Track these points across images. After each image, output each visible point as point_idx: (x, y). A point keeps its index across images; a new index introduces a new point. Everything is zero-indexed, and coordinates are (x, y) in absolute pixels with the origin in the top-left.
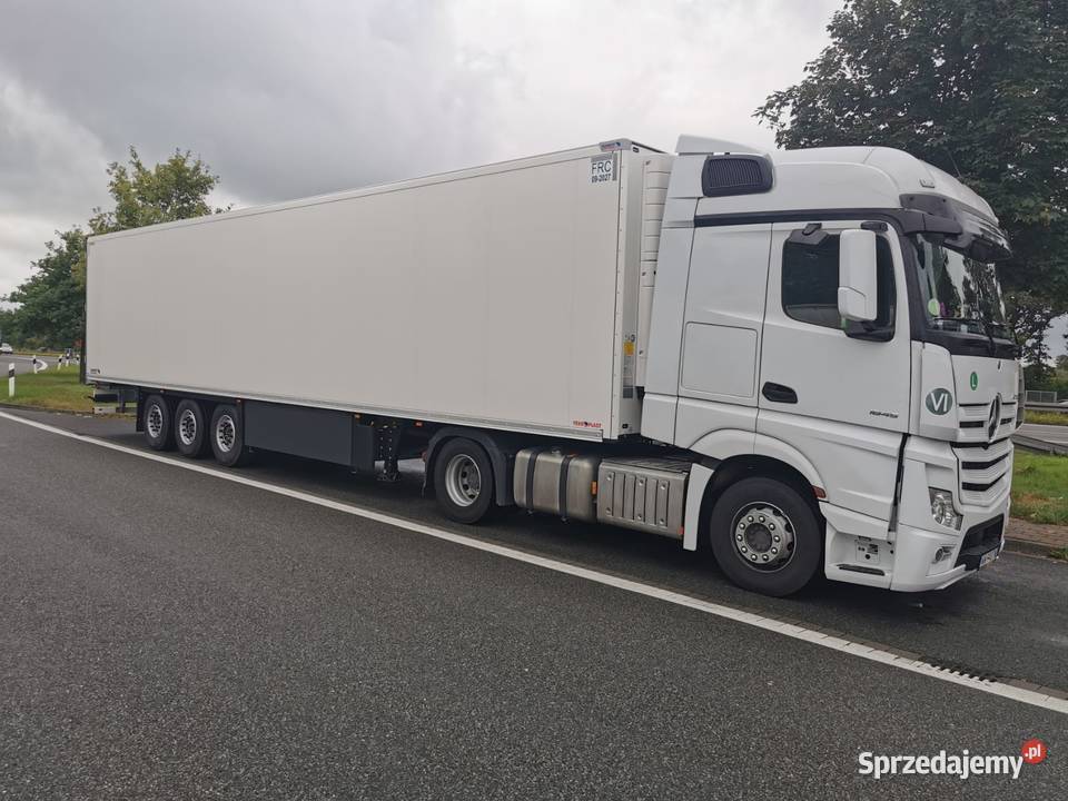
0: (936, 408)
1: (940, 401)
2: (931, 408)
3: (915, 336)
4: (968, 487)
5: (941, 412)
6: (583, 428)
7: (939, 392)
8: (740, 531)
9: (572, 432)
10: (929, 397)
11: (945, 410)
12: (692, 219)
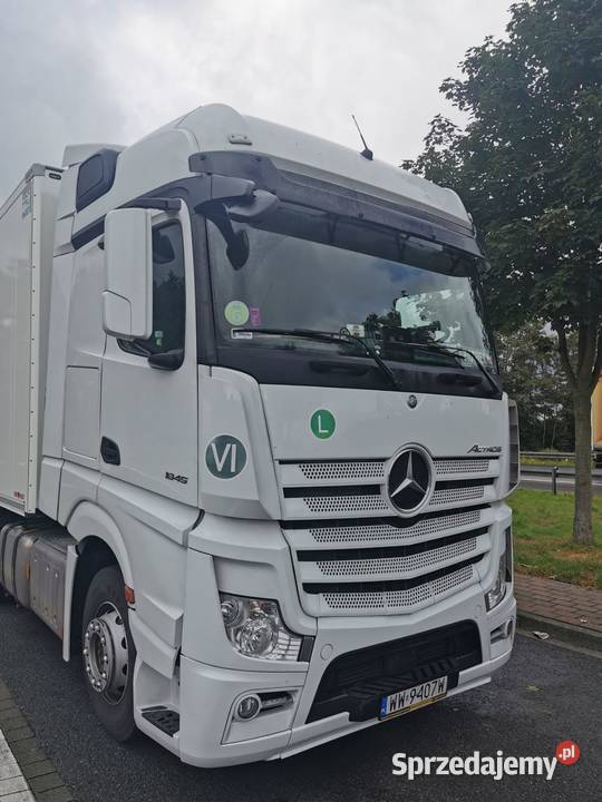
0: (220, 467)
1: (226, 456)
2: (212, 466)
4: (311, 588)
5: (226, 473)
6: (17, 499)
7: (222, 441)
9: (12, 503)
10: (209, 449)
11: (233, 470)
12: (69, 240)
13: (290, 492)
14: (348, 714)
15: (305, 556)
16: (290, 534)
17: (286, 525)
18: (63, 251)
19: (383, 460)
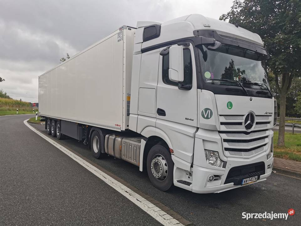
0: (206, 116)
1: (207, 113)
2: (203, 116)
3: (198, 87)
4: (227, 149)
5: (207, 118)
6: (117, 127)
7: (206, 110)
8: (152, 165)
9: (114, 128)
10: (202, 112)
11: (209, 117)
12: (140, 50)
13: (222, 124)
14: (233, 183)
15: (225, 140)
16: (221, 135)
17: (220, 132)
18: (137, 53)
19: (243, 115)
